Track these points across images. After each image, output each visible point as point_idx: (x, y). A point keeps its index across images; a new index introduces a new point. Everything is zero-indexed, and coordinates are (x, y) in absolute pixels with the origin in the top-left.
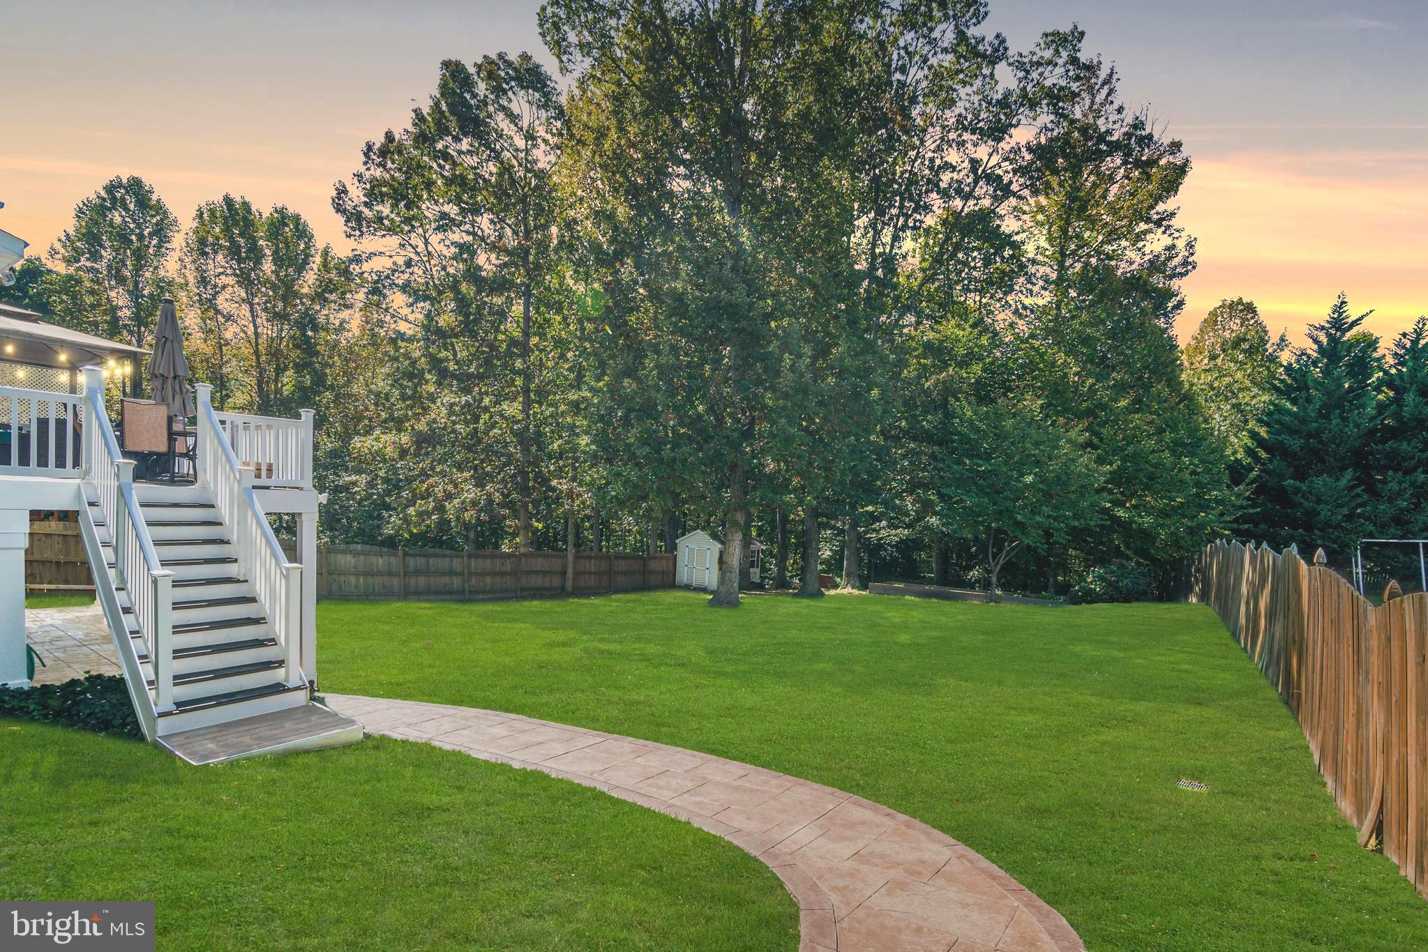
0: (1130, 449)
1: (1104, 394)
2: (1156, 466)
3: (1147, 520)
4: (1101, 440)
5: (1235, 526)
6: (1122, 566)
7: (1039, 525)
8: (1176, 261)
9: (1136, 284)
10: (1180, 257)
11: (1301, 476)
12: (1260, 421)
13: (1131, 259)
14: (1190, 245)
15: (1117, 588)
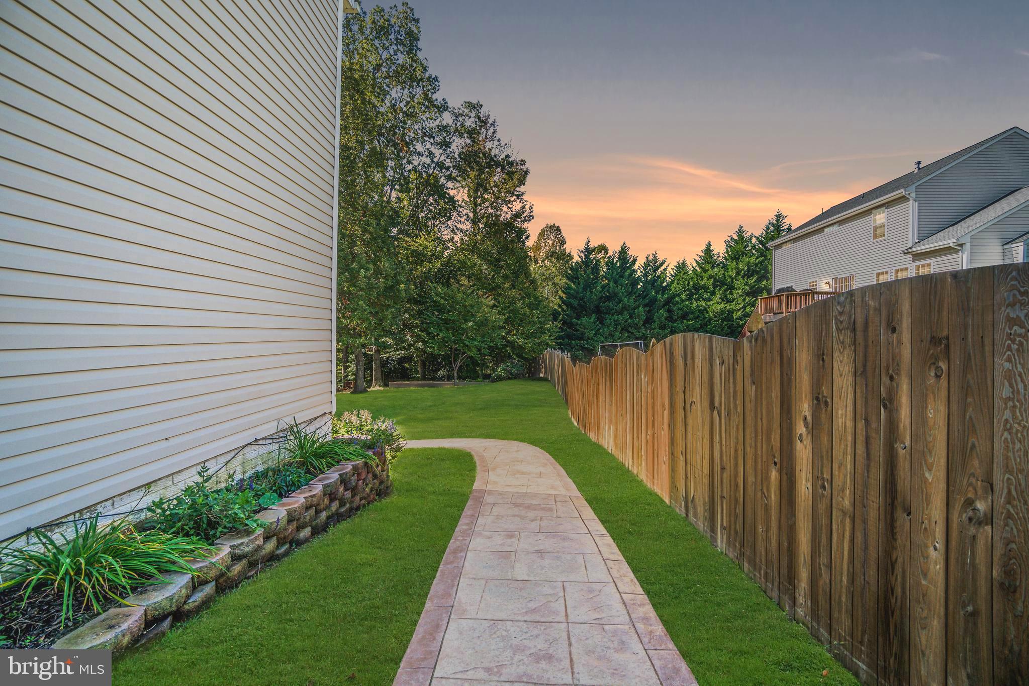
0: (511, 308)
1: (499, 280)
2: (522, 315)
3: (521, 341)
4: (499, 303)
5: (556, 341)
6: (512, 363)
7: (476, 346)
8: (525, 214)
9: (509, 225)
10: (527, 212)
11: (578, 318)
12: (563, 291)
13: (505, 213)
14: (531, 208)
15: (511, 373)
